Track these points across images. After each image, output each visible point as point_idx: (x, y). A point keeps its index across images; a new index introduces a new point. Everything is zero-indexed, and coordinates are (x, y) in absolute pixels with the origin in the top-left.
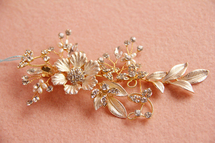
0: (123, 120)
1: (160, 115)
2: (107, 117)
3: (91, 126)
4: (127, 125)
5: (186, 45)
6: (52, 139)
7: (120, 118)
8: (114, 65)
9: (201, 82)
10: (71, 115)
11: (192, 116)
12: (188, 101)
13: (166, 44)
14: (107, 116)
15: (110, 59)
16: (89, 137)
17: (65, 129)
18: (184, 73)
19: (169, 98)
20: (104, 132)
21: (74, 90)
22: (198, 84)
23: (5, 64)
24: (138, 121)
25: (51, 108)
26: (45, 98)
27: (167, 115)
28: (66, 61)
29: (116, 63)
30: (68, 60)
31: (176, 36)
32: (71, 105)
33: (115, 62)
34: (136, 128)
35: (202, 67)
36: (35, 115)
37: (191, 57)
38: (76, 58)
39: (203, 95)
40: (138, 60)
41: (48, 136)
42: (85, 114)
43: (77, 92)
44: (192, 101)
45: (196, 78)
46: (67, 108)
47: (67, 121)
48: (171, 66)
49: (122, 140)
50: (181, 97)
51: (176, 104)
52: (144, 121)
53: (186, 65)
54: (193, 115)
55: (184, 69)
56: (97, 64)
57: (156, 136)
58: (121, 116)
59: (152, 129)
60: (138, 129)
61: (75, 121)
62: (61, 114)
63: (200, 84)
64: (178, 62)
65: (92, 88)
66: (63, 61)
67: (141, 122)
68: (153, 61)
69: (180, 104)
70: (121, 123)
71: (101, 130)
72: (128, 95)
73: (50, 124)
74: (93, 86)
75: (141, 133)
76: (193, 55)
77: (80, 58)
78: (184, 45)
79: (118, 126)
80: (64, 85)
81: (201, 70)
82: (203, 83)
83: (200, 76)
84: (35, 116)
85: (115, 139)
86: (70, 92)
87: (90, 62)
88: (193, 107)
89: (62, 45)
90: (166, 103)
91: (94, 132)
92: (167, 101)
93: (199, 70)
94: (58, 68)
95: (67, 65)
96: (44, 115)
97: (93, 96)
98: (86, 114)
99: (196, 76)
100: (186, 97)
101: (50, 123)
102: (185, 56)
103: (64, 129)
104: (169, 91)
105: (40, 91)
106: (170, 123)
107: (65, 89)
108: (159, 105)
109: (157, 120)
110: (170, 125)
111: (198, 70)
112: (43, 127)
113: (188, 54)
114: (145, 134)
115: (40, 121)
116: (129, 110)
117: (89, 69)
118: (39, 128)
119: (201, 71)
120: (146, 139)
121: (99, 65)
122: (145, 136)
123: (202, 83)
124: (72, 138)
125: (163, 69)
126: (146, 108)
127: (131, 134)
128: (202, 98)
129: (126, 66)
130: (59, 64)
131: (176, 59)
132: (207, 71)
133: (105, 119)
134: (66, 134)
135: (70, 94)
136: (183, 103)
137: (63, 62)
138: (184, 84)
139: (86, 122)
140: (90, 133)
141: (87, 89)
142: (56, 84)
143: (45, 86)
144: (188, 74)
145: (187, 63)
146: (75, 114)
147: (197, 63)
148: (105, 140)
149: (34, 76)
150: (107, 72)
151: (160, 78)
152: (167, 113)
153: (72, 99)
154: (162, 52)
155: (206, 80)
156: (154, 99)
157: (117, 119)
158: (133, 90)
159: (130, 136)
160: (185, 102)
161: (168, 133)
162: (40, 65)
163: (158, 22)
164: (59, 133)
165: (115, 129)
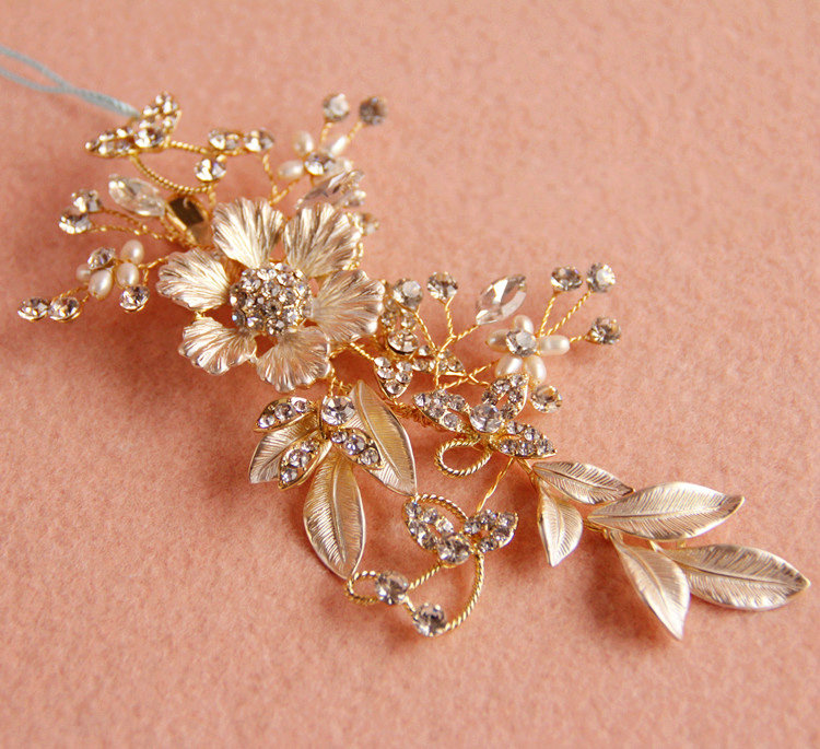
0: (332, 582)
1: (481, 650)
2: (280, 536)
3: (197, 534)
4: (330, 610)
5: (805, 420)
6: (22, 500)
7: (325, 567)
8: (449, 340)
9: (742, 611)
10: (156, 446)
11: (603, 726)
12: (632, 658)
13: (730, 371)
14: (284, 529)
15: (446, 309)
16: (156, 571)
17: (98, 488)
18: (699, 532)
19: (568, 600)
20: (225, 588)
21: (217, 355)
22: (726, 609)
23: (73, 111)
24: (380, 619)
25: (108, 374)
26: (116, 324)
27: (506, 665)
28: (271, 222)
29: (460, 337)
30: (278, 222)
31: (796, 361)
32: (187, 410)
33: (456, 333)
34: (351, 641)
35: (798, 550)
36: (30, 371)
37: (783, 484)
38: (316, 231)
39: (709, 668)
40: (571, 374)
41: (17, 477)
42: (211, 473)
43: (224, 368)
44: (649, 664)
45: (733, 581)
46: (162, 413)
47: (124, 461)
48: (679, 473)
49: (266, 657)
50: (618, 622)
51: (577, 642)
52: (401, 635)
53: (729, 505)
54: (608, 725)
55: (714, 516)
56: (377, 302)
57: (404, 722)
58: (332, 561)
59: (407, 686)
60: (358, 653)
61: (153, 478)
62: (123, 422)
63: (734, 619)
64: (718, 475)
65: (292, 388)
66: (258, 213)
67: (392, 632)
68: (620, 412)
69: (594, 650)
70: (312, 589)
71: (218, 573)
72: (413, 495)
73: (57, 436)
74: (298, 382)
75: (357, 672)
76: (798, 478)
77: (329, 240)
78: (796, 419)
79: (292, 595)
80: (199, 316)
81: (780, 561)
82: (751, 619)
83: (758, 586)
84: (29, 373)
85: (242, 638)
86: (197, 354)
87: (355, 275)
88: (635, 694)
89: (309, 147)
90: (542, 614)
91: (189, 562)
92: (553, 606)
93: (771, 555)
94: (217, 230)
95: (264, 238)
96: (65, 388)
97: (267, 422)
98: (212, 478)
99: (741, 576)
100: (637, 634)
101: (62, 434)
102: (764, 465)
103: (93, 486)
104: (589, 573)
105: (98, 287)
106: (493, 704)
107: (189, 332)
108: (508, 605)
109: (456, 659)
110: (487, 710)
111: (763, 553)
112: (25, 430)
113: (783, 467)
114: (369, 690)
115: (31, 404)
116: (382, 555)
117: (336, 303)
118: (8, 430)
119: (774, 566)
120: (354, 710)
121: (380, 308)
122: (361, 694)
123: (745, 615)
124: (94, 539)
125: (639, 468)
126: (450, 586)
127: (316, 658)
128: (699, 678)
129: (492, 372)
130: (234, 218)
131: (718, 458)
132: (799, 580)
133: (264, 537)
134: (84, 509)
135: (193, 362)
136: (608, 652)
137: (256, 220)
138: (661, 576)
139: (189, 507)
140: (170, 560)
141: (269, 379)
142: (168, 292)
143: (127, 278)
144: (711, 549)
145: (743, 500)
146: (176, 451)
147: (792, 524)
148: (205, 620)
149: (124, 216)
150: (403, 353)
151: (585, 499)
152: (513, 655)
153: (206, 388)
154: (686, 398)
155: (771, 613)
156: (507, 569)
157: (311, 561)
158: (456, 485)
159: (308, 659)
160: (616, 656)
161: (457, 736)
162: (171, 184)
163: (770, 261)
164: (63, 492)
165: (275, 601)
